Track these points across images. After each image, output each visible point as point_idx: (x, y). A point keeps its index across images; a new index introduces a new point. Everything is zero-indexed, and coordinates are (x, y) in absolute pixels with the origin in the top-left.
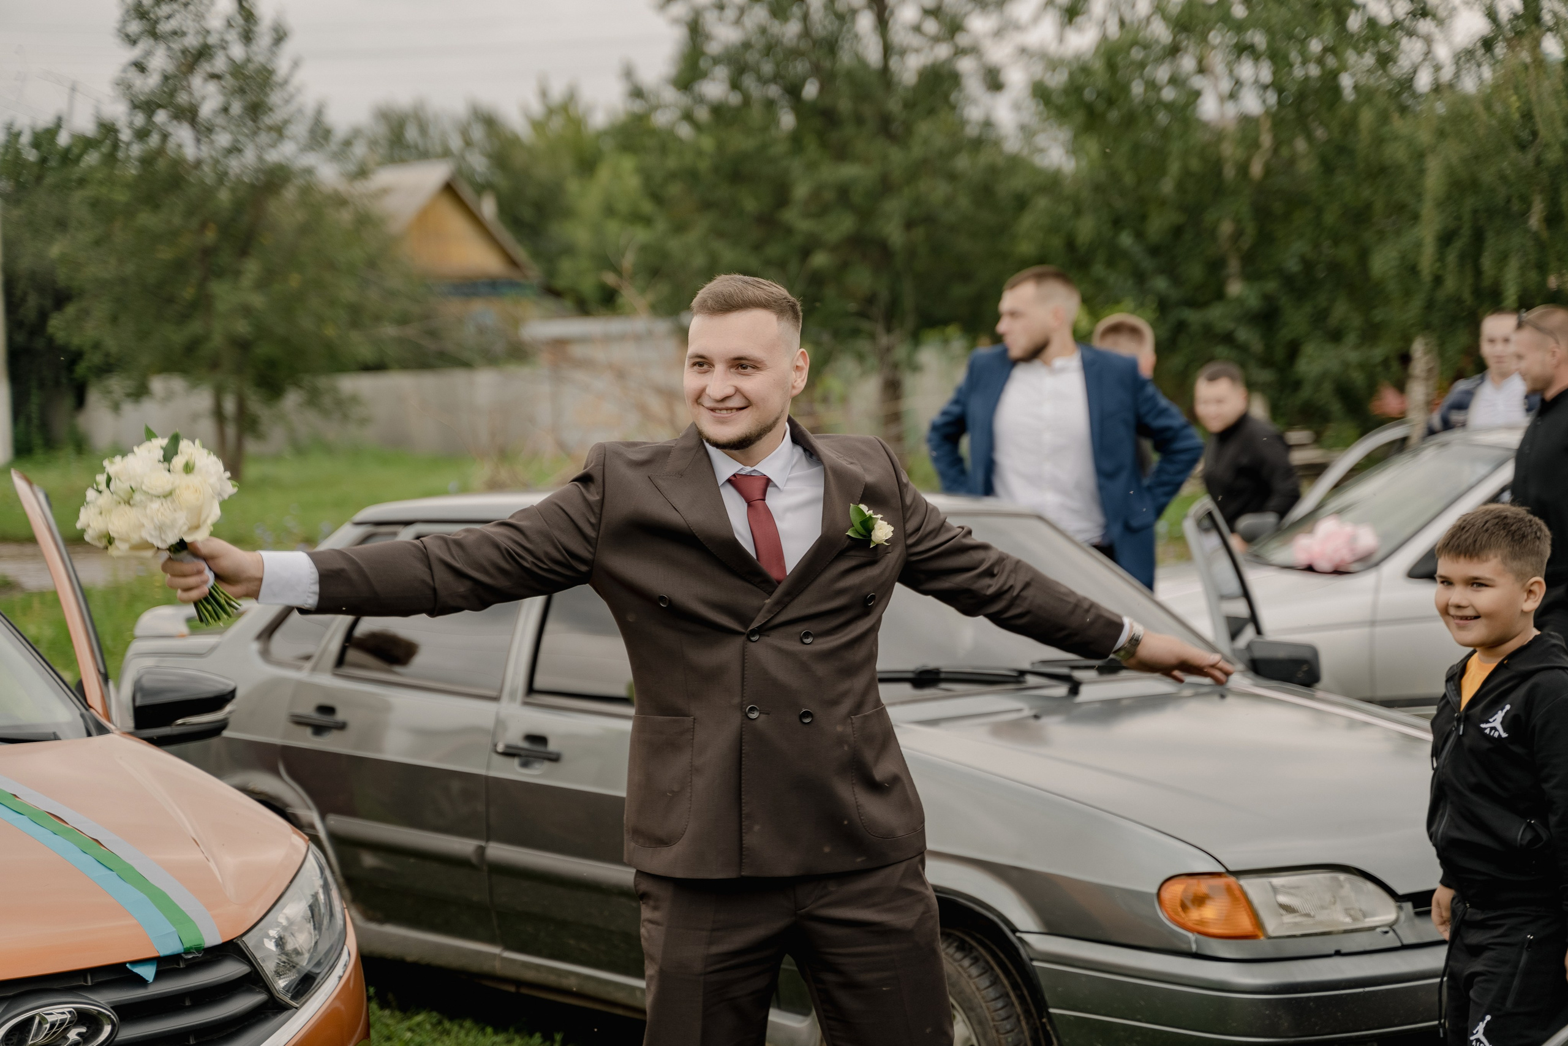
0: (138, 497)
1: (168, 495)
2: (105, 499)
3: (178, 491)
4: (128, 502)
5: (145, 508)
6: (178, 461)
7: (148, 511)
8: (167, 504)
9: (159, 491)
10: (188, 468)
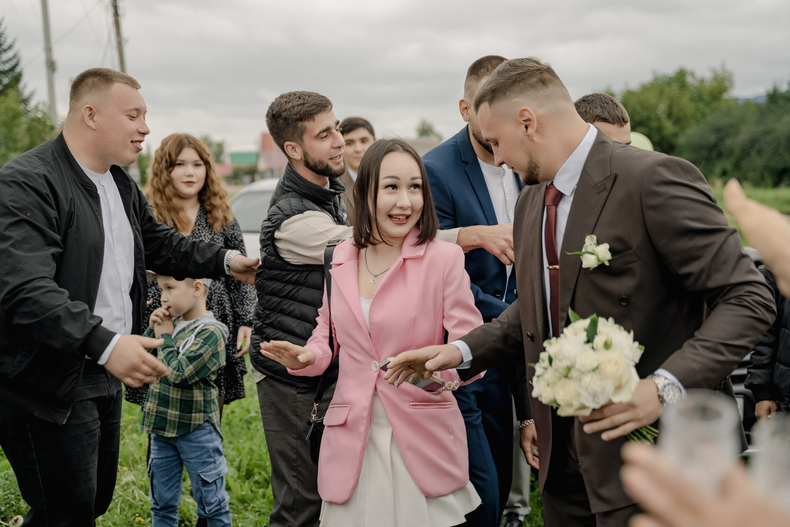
0: (573, 373)
1: (595, 370)
2: (550, 375)
3: (602, 366)
4: (566, 376)
5: (580, 380)
6: (599, 340)
7: (583, 383)
8: (596, 376)
9: (589, 367)
10: (607, 346)
